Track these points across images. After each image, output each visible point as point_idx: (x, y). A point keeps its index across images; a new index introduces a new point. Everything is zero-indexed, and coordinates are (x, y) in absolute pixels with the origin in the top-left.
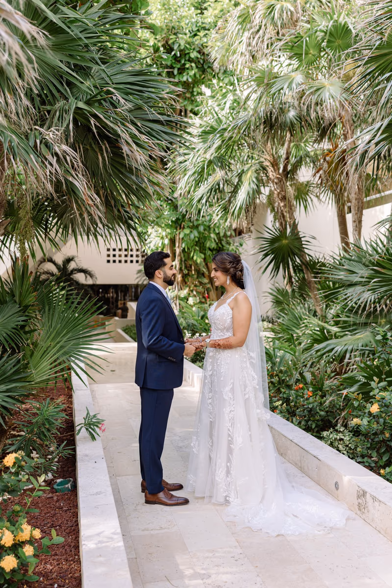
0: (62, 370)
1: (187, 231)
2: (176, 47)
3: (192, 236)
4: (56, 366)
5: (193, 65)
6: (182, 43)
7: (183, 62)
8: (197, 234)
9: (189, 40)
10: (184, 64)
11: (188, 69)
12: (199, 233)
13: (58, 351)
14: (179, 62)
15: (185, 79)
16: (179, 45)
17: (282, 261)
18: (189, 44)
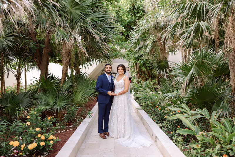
0: (84, 98)
1: (140, 61)
2: (136, 6)
3: (141, 62)
4: (83, 97)
5: (141, 11)
6: (138, 5)
7: (138, 10)
8: (143, 62)
9: (140, 4)
10: (139, 11)
11: (139, 12)
12: (144, 61)
13: (83, 93)
14: (137, 10)
15: (138, 15)
16: (137, 6)
17: (162, 69)
18: (140, 5)
